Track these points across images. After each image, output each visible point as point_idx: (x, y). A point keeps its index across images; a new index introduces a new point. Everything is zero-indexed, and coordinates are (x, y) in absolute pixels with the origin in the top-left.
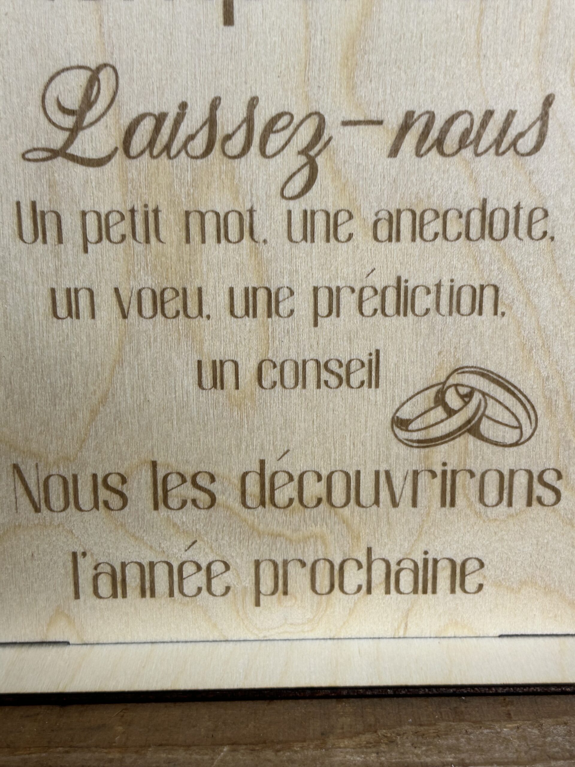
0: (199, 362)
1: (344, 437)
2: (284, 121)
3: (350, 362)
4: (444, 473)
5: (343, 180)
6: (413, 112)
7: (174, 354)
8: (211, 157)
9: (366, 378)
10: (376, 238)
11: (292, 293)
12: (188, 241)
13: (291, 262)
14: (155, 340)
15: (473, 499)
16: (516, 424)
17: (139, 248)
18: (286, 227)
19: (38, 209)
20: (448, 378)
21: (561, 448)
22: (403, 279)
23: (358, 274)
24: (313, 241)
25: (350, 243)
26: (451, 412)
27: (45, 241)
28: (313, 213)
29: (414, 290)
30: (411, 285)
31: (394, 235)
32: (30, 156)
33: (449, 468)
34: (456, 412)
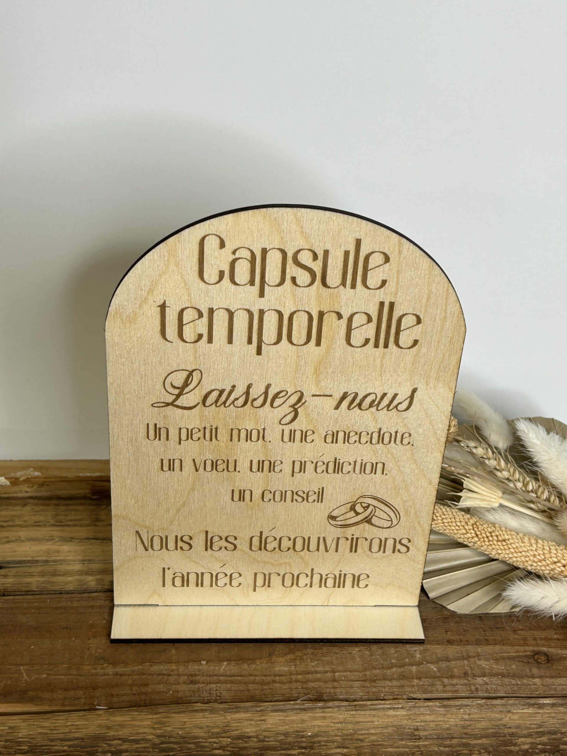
0: (233, 491)
1: (303, 523)
2: (284, 393)
3: (309, 492)
4: (352, 539)
5: (311, 418)
6: (347, 393)
7: (220, 487)
8: (246, 407)
9: (316, 499)
10: (325, 442)
11: (282, 463)
12: (231, 440)
13: (282, 451)
14: (211, 481)
15: (366, 549)
16: (390, 519)
17: (207, 443)
18: (281, 436)
19: (158, 427)
20: (357, 500)
21: (411, 530)
22: (338, 459)
23: (315, 456)
24: (294, 442)
25: (312, 443)
26: (357, 514)
27: (160, 439)
28: (295, 431)
29: (343, 463)
30: (341, 462)
31: (334, 441)
32: (155, 405)
33: (355, 537)
34: (360, 514)
